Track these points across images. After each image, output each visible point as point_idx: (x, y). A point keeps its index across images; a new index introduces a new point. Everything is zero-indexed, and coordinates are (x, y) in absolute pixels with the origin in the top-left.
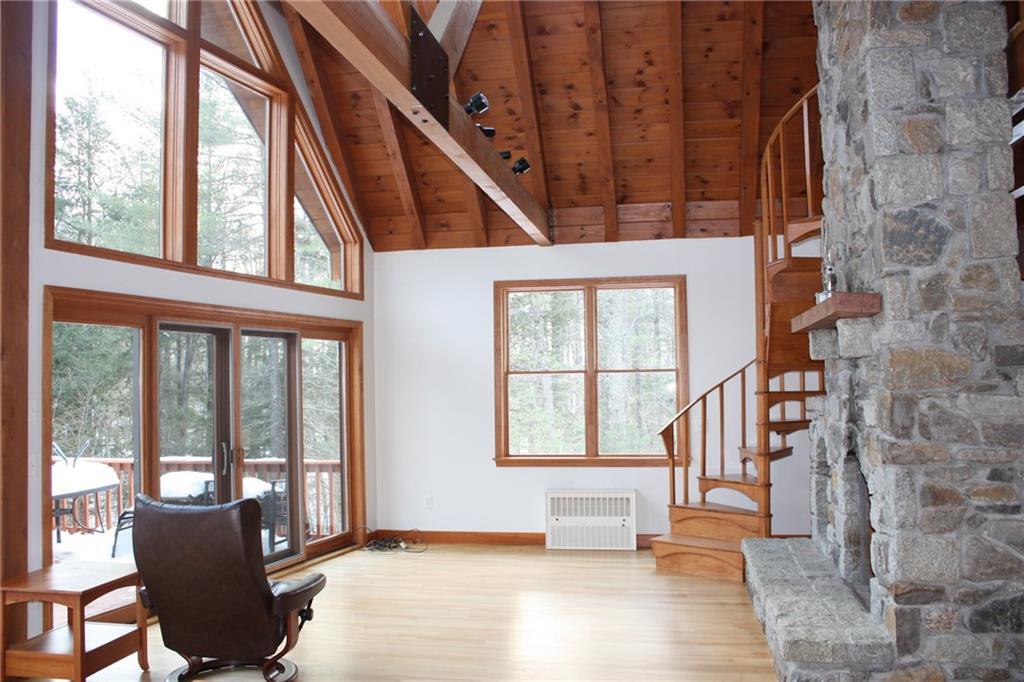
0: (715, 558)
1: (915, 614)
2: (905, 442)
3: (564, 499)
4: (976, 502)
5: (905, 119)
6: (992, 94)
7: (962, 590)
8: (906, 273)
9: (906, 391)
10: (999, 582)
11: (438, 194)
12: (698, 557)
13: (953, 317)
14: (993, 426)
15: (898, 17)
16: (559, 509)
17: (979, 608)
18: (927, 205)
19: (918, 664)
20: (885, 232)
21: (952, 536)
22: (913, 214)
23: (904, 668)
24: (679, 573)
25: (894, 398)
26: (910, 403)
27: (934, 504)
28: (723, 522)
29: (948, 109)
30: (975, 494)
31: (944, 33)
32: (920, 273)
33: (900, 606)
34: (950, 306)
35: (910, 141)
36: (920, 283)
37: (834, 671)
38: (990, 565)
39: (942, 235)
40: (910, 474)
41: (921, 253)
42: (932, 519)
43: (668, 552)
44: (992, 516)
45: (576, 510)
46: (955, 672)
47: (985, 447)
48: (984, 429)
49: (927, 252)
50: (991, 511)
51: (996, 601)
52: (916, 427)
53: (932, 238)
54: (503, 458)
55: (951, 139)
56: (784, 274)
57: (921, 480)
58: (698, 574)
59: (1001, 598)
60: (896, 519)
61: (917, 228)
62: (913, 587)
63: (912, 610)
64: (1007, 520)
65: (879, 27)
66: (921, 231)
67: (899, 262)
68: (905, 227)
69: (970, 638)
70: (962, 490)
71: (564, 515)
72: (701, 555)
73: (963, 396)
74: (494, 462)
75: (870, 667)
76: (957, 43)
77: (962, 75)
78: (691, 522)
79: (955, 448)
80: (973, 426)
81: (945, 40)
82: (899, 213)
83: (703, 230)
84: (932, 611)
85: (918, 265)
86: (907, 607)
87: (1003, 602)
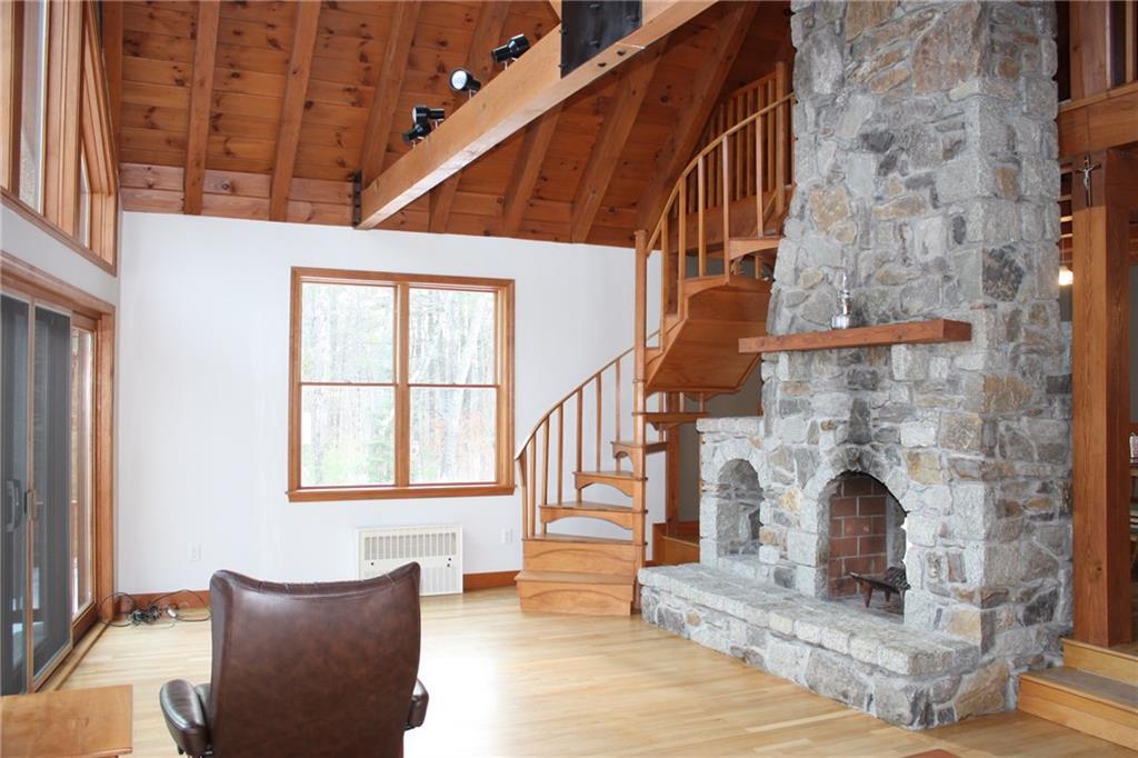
0: (597, 592)
1: (993, 614)
2: (991, 461)
3: (381, 538)
4: (1029, 512)
5: (998, 165)
6: (1049, 157)
7: (1021, 590)
8: (995, 306)
9: (991, 414)
10: (1040, 581)
11: (229, 145)
12: (575, 594)
13: (1023, 348)
14: (1043, 446)
15: (996, 71)
16: (374, 551)
17: (1028, 605)
18: (1010, 247)
19: (992, 661)
20: (984, 266)
21: (1015, 543)
22: (1002, 254)
23: (984, 666)
24: (551, 614)
25: (985, 421)
26: (994, 424)
27: (1007, 516)
28: (590, 553)
29: (1024, 163)
30: (1031, 505)
31: (1024, 95)
32: (1005, 307)
33: (983, 611)
34: (1022, 339)
35: (1001, 187)
36: (1004, 317)
37: (939, 679)
38: (1038, 566)
39: (1019, 274)
40: (992, 490)
41: (1006, 290)
42: (1006, 529)
43: (537, 591)
44: (1038, 524)
45: (394, 552)
46: (1014, 662)
47: (1038, 464)
48: (1038, 448)
49: (1010, 289)
50: (1038, 519)
51: (1040, 597)
52: (997, 447)
53: (1013, 277)
54: (296, 492)
55: (1026, 191)
56: (717, 292)
57: (998, 494)
58: (576, 611)
59: (1042, 593)
60: (984, 531)
61: (1004, 266)
62: (992, 592)
63: (991, 612)
64: (1047, 526)
65: (984, 76)
66: (1007, 270)
67: (992, 295)
68: (996, 265)
69: (1023, 630)
70: (1021, 502)
71: (381, 557)
72: (579, 591)
73: (1025, 419)
74: (287, 496)
75: (961, 671)
76: (1032, 105)
77: (1034, 135)
78: (550, 555)
79: (1018, 465)
80: (1030, 446)
81: (1024, 101)
82: (993, 251)
83: (534, 232)
84: (1003, 612)
85: (1003, 300)
86: (988, 610)
87: (1044, 597)
